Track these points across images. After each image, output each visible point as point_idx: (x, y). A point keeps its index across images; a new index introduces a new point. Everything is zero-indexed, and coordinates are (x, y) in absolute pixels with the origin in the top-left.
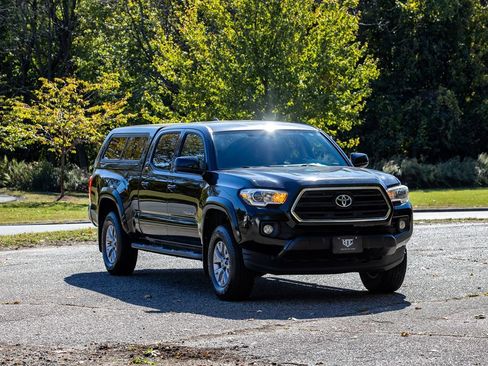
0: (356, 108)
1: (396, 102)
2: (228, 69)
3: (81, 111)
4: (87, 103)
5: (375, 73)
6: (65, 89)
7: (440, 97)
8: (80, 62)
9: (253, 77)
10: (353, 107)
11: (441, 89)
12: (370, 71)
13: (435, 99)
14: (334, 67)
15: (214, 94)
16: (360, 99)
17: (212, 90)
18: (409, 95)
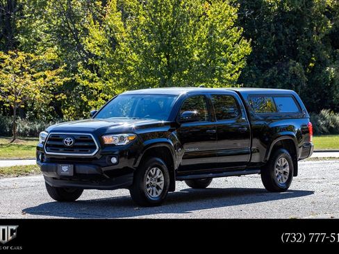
0: (234, 76)
1: (258, 71)
2: (141, 46)
3: (29, 76)
4: (33, 70)
5: (249, 50)
6: (16, 60)
7: (291, 68)
8: (22, 39)
9: (158, 52)
10: (231, 75)
11: (292, 62)
12: (245, 48)
13: (287, 69)
14: (219, 45)
15: (130, 64)
16: (237, 69)
17: (128, 62)
18: (268, 66)
